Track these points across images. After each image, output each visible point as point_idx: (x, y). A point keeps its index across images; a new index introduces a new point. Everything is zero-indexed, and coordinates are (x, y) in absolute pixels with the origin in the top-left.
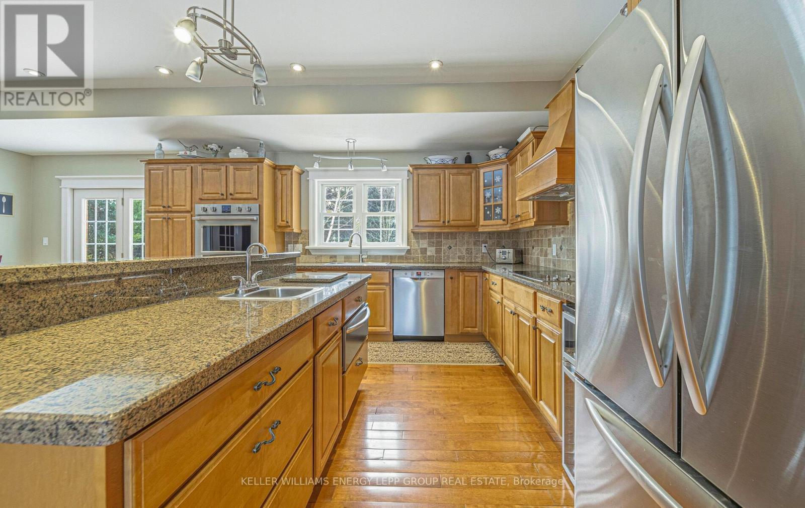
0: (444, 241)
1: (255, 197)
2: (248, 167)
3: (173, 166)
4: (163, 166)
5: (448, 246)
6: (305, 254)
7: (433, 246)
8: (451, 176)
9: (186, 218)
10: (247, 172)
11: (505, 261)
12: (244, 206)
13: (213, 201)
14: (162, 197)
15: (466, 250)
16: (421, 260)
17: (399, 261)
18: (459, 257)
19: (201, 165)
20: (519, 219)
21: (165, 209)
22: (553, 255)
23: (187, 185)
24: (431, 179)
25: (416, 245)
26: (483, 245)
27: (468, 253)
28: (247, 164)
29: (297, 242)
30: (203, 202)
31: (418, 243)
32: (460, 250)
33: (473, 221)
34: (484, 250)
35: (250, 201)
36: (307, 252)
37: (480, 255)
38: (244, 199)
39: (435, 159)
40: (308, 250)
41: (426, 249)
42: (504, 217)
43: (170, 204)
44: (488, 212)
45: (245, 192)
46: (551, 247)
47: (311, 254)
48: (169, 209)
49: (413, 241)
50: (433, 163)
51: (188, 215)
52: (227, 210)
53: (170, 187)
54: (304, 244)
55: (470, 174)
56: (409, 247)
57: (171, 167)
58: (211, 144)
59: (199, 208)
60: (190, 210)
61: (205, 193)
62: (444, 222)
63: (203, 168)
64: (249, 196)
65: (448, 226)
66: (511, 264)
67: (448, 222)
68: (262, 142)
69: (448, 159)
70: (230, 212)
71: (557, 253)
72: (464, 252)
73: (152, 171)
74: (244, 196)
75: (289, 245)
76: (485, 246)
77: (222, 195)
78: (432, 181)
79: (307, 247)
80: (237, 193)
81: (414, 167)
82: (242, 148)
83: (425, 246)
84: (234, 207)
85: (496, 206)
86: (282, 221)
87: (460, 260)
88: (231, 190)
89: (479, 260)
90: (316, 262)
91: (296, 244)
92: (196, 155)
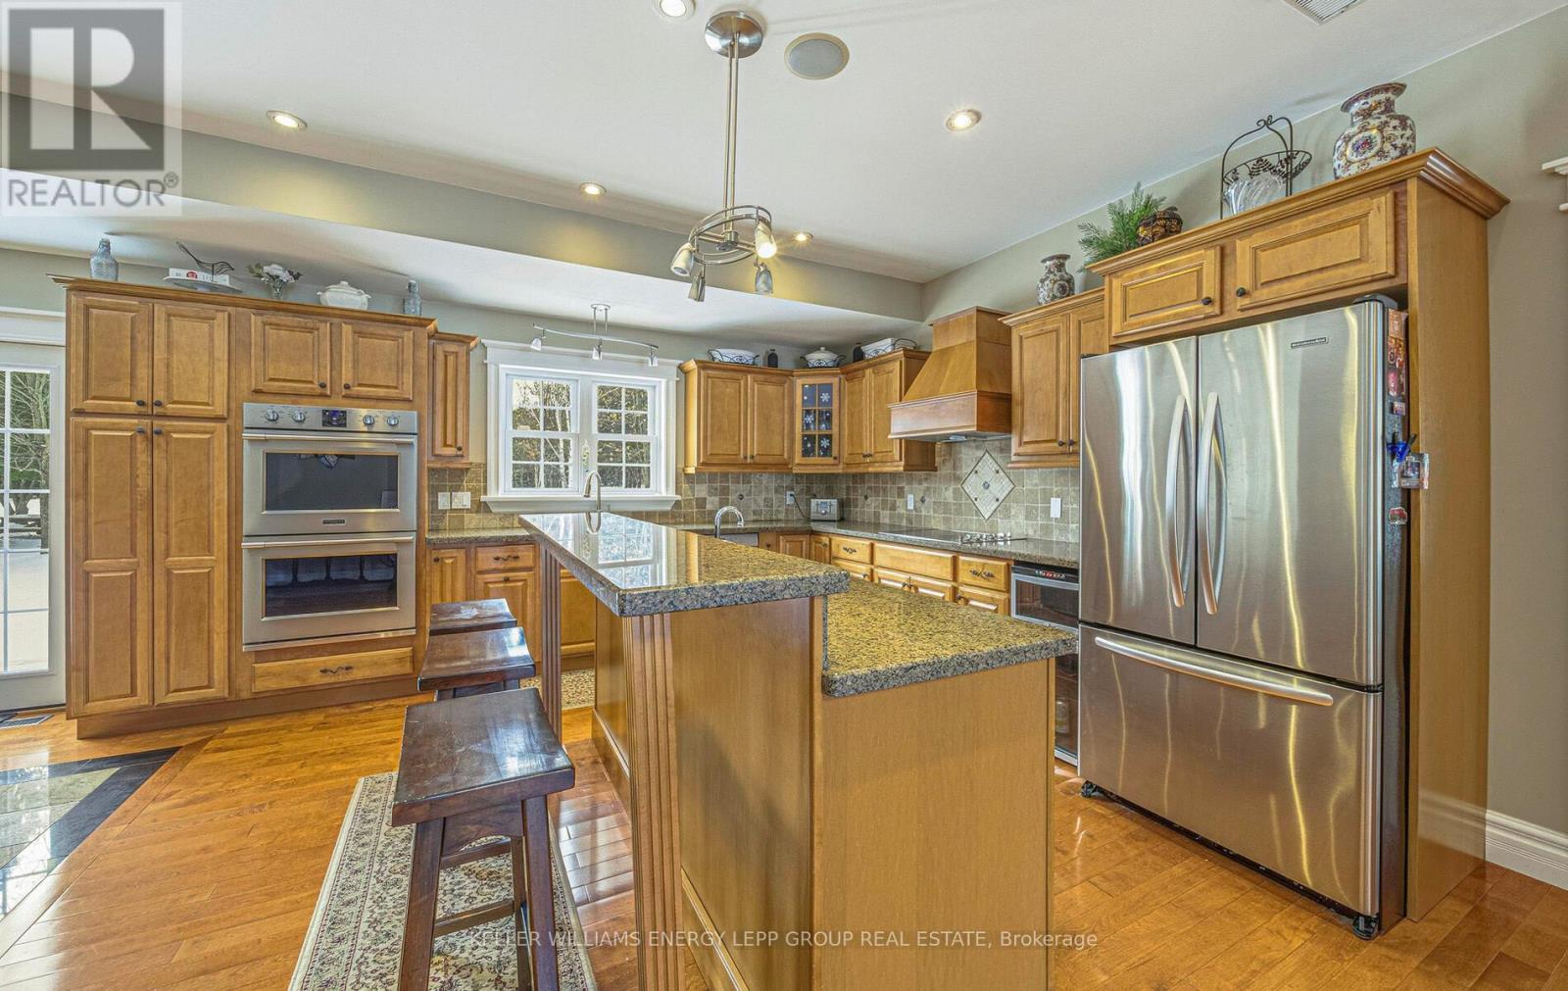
0: (732, 487)
1: (407, 396)
2: (391, 332)
3: (172, 306)
4: (136, 303)
5: (738, 494)
6: (477, 512)
7: (715, 495)
8: (756, 386)
9: (212, 433)
10: (387, 342)
11: (823, 517)
12: (381, 416)
13: (294, 398)
14: (133, 376)
15: (765, 500)
16: (697, 519)
17: (662, 521)
18: (755, 513)
19: (261, 315)
20: (868, 460)
21: (143, 409)
22: (909, 508)
23: (217, 354)
24: (727, 387)
25: (689, 493)
26: (789, 493)
27: (767, 506)
28: (386, 325)
29: (458, 489)
30: (263, 397)
31: (692, 489)
32: (755, 501)
33: (786, 456)
34: (789, 501)
35: (397, 404)
36: (482, 507)
37: (783, 509)
38: (379, 399)
39: (727, 355)
40: (485, 503)
41: (705, 499)
42: (835, 453)
43: (160, 396)
44: (809, 445)
45: (382, 384)
46: (903, 497)
47: (491, 512)
48: (157, 410)
49: (685, 486)
50: (726, 360)
51: (221, 427)
52: (335, 420)
53: (160, 355)
54: (475, 492)
55: (782, 384)
56: (679, 498)
57: (160, 309)
58: (269, 264)
59: (253, 412)
60: (225, 415)
61: (271, 380)
62: (746, 458)
63: (265, 320)
64: (393, 393)
65: (750, 464)
66: (834, 521)
67: (752, 457)
68: (413, 282)
69: (747, 355)
70: (345, 425)
71: (915, 506)
72: (762, 503)
73: (95, 311)
74: (382, 392)
75: (440, 494)
76: (791, 495)
77: (323, 386)
78: (728, 390)
79: (483, 498)
80: (360, 385)
81: (700, 365)
82: (353, 284)
83: (703, 494)
84: (359, 414)
85: (821, 437)
86: (445, 445)
87: (755, 518)
88: (347, 376)
89: (782, 516)
90: (503, 528)
91: (457, 490)
92: (227, 284)
